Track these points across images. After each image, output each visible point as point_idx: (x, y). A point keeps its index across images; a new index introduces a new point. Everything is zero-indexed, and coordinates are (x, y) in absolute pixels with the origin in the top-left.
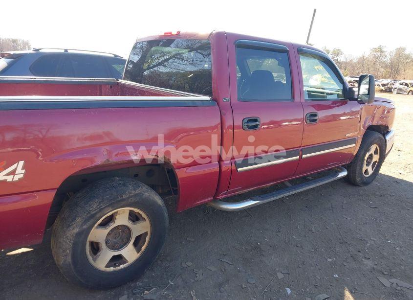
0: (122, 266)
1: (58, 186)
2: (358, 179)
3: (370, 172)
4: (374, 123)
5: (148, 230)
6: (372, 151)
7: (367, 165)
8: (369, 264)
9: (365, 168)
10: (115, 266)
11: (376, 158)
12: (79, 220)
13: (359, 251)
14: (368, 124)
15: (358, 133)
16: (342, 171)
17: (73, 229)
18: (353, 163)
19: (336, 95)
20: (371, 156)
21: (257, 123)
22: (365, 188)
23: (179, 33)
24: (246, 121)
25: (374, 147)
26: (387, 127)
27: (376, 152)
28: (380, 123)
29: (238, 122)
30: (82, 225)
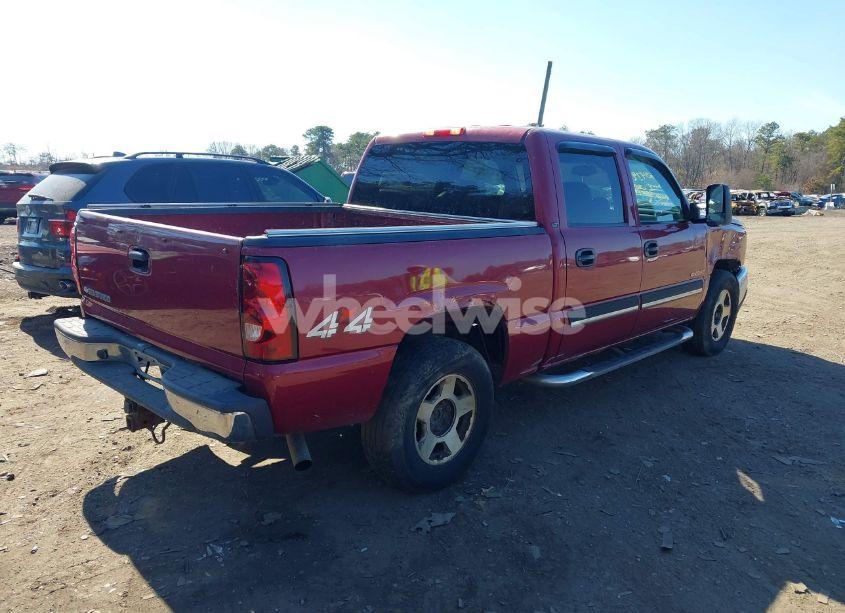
0: (446, 459)
1: (400, 340)
2: (706, 344)
3: (721, 333)
4: (723, 257)
5: (473, 408)
6: (721, 300)
7: (716, 323)
8: (757, 444)
9: (713, 327)
10: (438, 458)
11: (726, 312)
12: (412, 387)
13: (739, 432)
14: (715, 259)
15: (704, 272)
16: (685, 331)
17: (407, 399)
18: (699, 319)
19: (671, 216)
20: (720, 309)
21: (592, 257)
22: (717, 358)
23: (463, 131)
24: (579, 254)
25: (724, 294)
26: (739, 263)
27: (726, 302)
28: (730, 257)
29: (572, 256)
30: (416, 395)
